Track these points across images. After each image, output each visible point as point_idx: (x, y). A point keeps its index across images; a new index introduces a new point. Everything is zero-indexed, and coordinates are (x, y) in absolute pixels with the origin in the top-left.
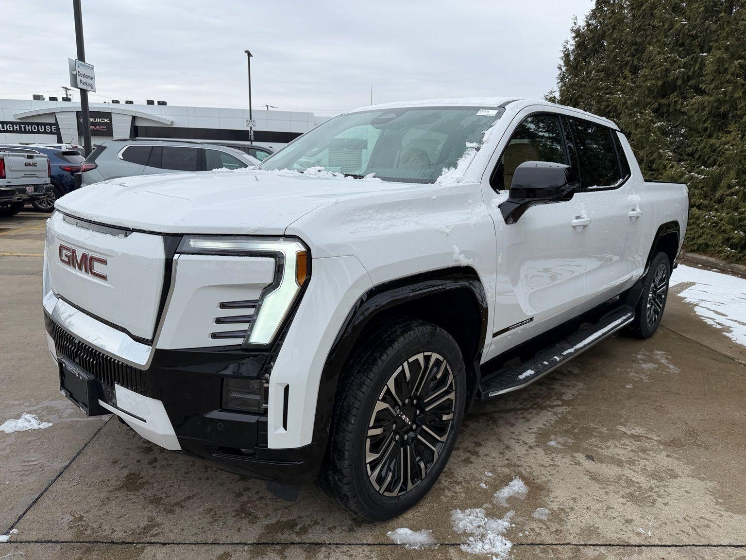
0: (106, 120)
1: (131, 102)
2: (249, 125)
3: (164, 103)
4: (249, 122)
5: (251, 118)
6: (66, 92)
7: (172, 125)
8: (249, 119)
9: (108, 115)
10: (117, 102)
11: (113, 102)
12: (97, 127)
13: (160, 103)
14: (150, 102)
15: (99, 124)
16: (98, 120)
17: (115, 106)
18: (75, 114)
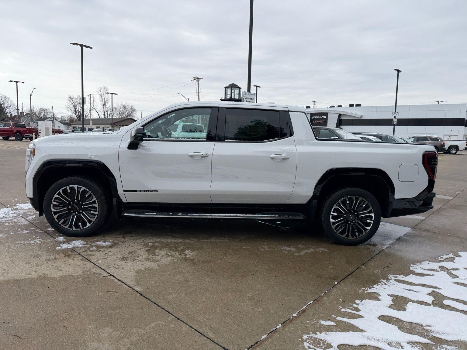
0: (325, 117)
1: (341, 106)
2: (394, 115)
3: (360, 105)
4: (394, 113)
5: (395, 111)
6: (314, 103)
7: (361, 118)
8: (394, 111)
9: (326, 114)
10: (333, 107)
11: (331, 107)
12: (320, 121)
13: (357, 105)
14: (351, 105)
15: (321, 119)
16: (321, 117)
17: (332, 109)
18: (310, 114)
